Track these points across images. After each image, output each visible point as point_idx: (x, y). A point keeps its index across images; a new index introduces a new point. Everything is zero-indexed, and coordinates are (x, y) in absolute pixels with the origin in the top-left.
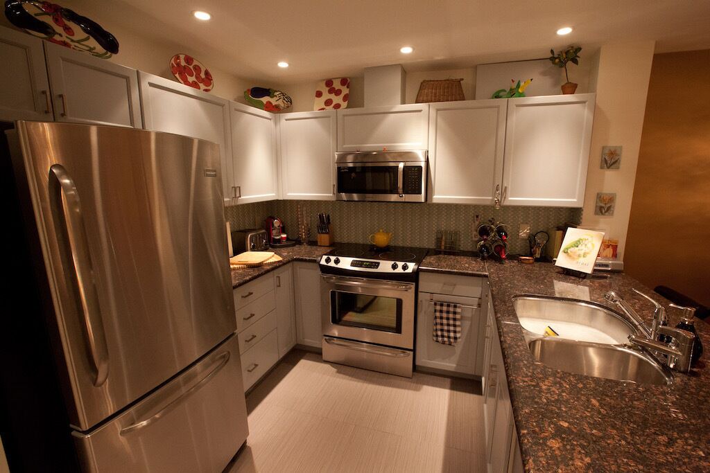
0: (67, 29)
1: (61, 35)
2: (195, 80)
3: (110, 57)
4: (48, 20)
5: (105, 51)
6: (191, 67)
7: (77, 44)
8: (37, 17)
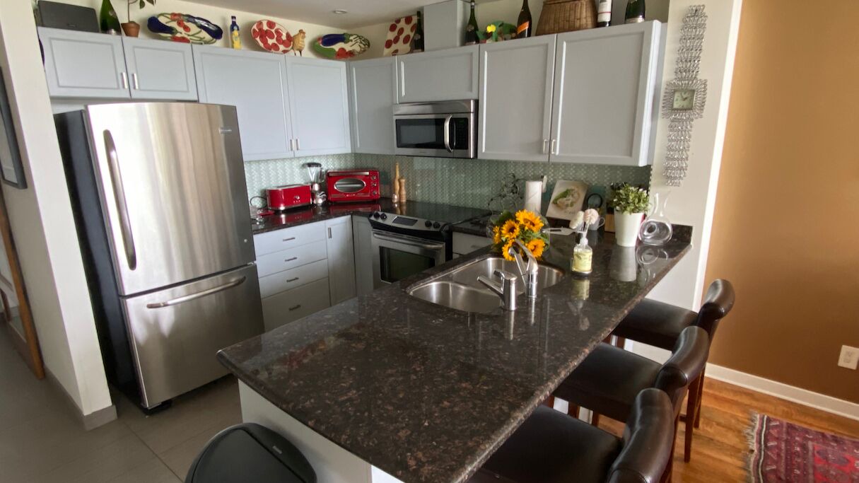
0: (187, 29)
1: (181, 33)
2: (276, 42)
3: (215, 42)
4: (174, 25)
5: (211, 38)
6: (273, 31)
7: (191, 37)
8: (167, 25)
